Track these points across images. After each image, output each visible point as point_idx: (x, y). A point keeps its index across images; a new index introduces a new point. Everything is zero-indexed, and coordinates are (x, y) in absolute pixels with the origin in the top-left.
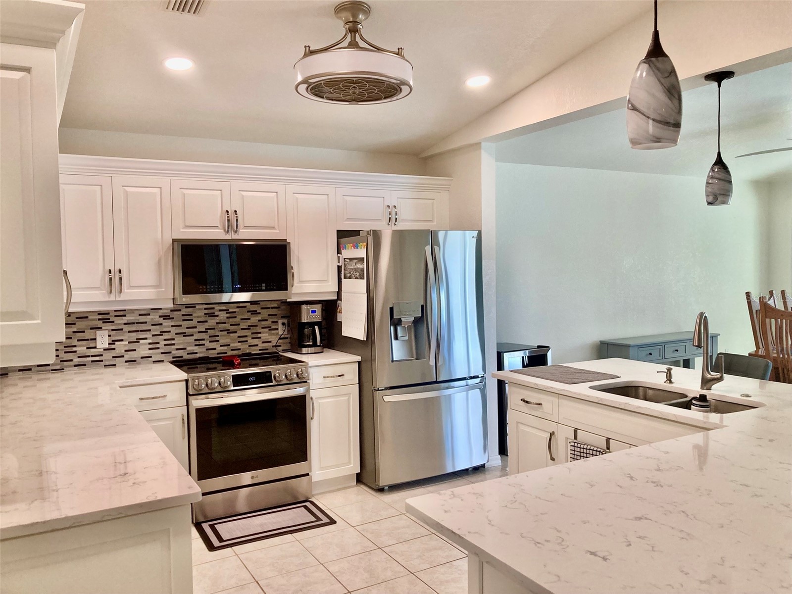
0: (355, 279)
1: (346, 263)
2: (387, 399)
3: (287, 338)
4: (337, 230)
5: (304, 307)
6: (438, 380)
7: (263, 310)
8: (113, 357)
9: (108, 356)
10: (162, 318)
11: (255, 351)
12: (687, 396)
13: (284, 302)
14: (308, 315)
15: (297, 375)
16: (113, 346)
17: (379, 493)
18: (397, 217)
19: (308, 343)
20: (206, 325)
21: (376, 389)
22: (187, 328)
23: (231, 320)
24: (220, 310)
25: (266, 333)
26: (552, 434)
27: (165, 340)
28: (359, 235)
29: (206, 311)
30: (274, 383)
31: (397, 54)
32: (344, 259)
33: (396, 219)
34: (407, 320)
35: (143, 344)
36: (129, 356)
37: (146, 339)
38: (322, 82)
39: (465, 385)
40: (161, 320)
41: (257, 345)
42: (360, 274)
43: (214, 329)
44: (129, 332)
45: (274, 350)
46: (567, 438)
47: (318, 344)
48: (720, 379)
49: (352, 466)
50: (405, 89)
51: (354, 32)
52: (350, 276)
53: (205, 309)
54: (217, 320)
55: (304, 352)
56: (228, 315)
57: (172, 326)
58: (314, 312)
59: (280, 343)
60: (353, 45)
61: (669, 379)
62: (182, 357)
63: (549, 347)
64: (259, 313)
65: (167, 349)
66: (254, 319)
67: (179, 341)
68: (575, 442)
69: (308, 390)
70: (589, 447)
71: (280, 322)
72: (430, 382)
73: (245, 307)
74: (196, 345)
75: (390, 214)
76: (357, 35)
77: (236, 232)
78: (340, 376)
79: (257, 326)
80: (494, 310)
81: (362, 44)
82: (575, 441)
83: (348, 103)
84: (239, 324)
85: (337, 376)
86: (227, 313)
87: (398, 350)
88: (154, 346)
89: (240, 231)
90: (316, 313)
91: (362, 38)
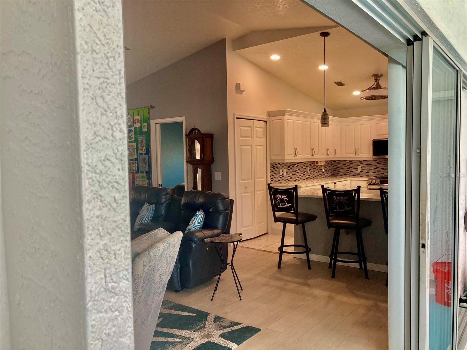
8: (363, 174)
9: (361, 173)
16: (362, 171)
36: (367, 174)
44: (367, 167)
51: (377, 82)
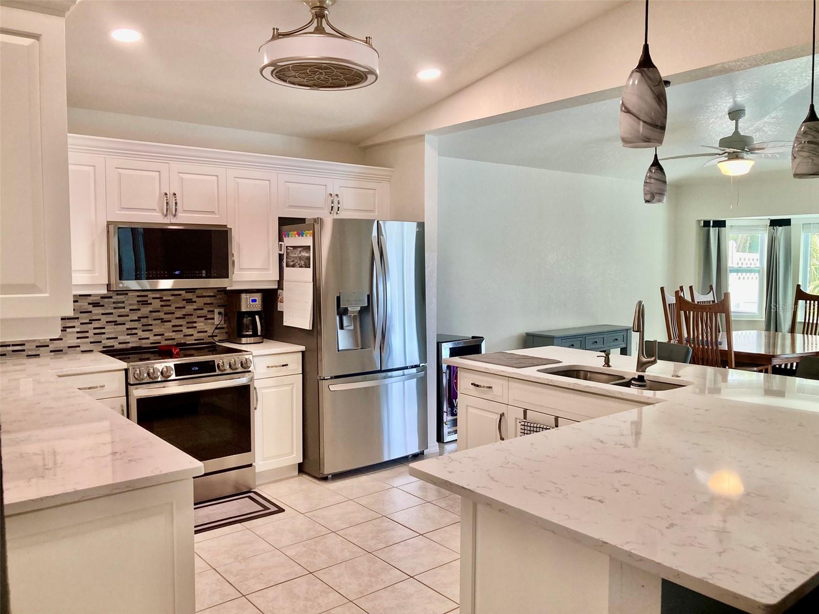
0: (300, 267)
1: (289, 251)
2: (332, 388)
3: (223, 328)
4: (279, 218)
5: (243, 296)
6: (382, 369)
7: (198, 299)
8: (37, 347)
9: (31, 345)
10: (91, 306)
11: (190, 340)
12: (624, 378)
13: (223, 291)
14: (249, 304)
15: (242, 365)
17: (323, 482)
18: (339, 206)
19: (247, 333)
20: (139, 314)
21: (322, 378)
22: (119, 316)
23: (165, 308)
24: (154, 298)
25: (201, 322)
26: (502, 415)
27: (95, 328)
28: (305, 223)
29: (139, 299)
30: (218, 372)
31: (366, 43)
32: (287, 247)
33: (339, 208)
34: (354, 309)
35: (71, 333)
36: (54, 345)
37: (74, 327)
38: (291, 66)
39: (402, 374)
40: (90, 308)
41: (192, 335)
42: (305, 262)
43: (147, 317)
45: (211, 340)
46: (516, 419)
47: (259, 334)
48: (654, 362)
49: (295, 455)
50: (371, 78)
51: (320, 17)
52: (294, 264)
53: (138, 296)
54: (150, 308)
55: (243, 343)
56: (163, 303)
57: (103, 314)
58: (254, 301)
59: (216, 333)
60: (319, 30)
61: (607, 363)
62: (113, 346)
63: (483, 338)
64: (195, 302)
65: (97, 338)
66: (190, 308)
67: (110, 330)
68: (525, 422)
69: (252, 379)
70: (538, 426)
71: (216, 311)
72: (373, 371)
73: (180, 295)
74: (128, 335)
75: (332, 203)
76: (324, 20)
77: (175, 215)
78: (283, 366)
79: (192, 315)
80: (434, 300)
81: (328, 30)
82: (525, 420)
83: (309, 88)
84: (173, 313)
85: (280, 366)
86: (161, 301)
87: (344, 340)
88: (82, 335)
89: (180, 215)
90: (256, 302)
91: (328, 24)
